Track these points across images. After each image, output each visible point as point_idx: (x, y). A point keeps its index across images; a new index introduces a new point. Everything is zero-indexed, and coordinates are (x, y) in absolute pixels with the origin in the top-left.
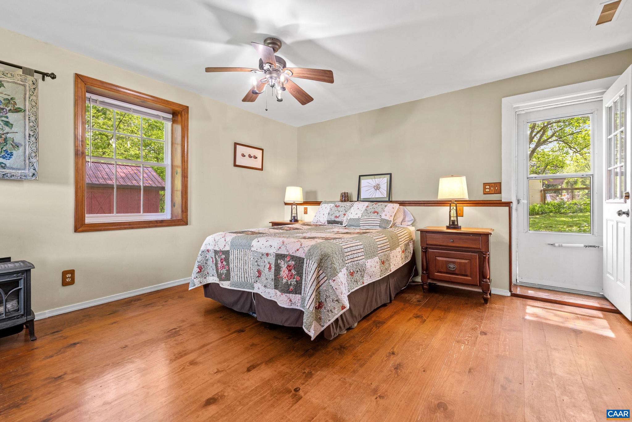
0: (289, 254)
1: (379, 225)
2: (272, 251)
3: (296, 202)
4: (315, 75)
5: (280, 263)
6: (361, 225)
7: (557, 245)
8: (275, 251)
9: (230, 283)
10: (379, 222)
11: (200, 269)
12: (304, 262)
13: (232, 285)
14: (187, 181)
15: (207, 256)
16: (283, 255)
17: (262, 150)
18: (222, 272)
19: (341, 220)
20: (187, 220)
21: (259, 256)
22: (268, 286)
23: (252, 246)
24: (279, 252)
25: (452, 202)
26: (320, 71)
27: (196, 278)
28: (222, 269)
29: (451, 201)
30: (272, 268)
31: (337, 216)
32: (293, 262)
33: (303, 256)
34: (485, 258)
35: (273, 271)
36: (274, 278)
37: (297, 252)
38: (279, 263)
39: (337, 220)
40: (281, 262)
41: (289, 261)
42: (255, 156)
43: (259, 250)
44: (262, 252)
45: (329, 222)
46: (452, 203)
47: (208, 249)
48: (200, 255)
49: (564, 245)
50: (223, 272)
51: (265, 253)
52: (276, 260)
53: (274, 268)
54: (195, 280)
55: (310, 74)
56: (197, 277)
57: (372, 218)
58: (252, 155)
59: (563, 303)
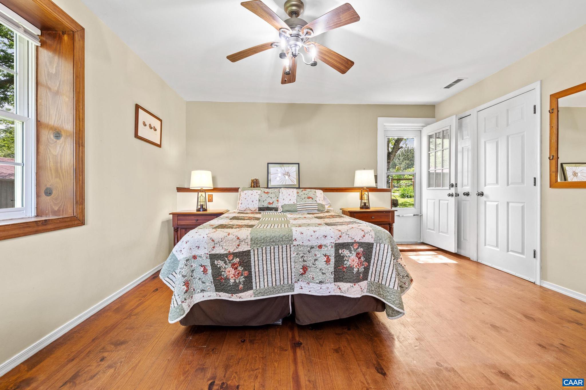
0: (355, 241)
1: (317, 209)
2: (329, 242)
3: (204, 189)
4: (335, 60)
5: (342, 253)
6: (298, 210)
7: (401, 216)
8: (333, 241)
9: (254, 293)
10: (317, 207)
11: (187, 287)
12: (374, 246)
13: (255, 295)
14: (83, 152)
15: (193, 265)
16: (347, 244)
17: (161, 121)
18: (237, 281)
19: (275, 207)
20: (84, 216)
21: (306, 250)
22: (327, 280)
23: (294, 239)
24: (341, 241)
25: (365, 188)
26: (344, 59)
27: (185, 301)
28: (237, 277)
29: (363, 188)
30: (331, 260)
31: (271, 202)
32: (362, 249)
33: (371, 241)
34: (391, 227)
35: (332, 264)
36: (333, 271)
37: (364, 238)
38: (340, 252)
39: (270, 206)
40: (343, 251)
41: (357, 249)
42: (155, 127)
43: (306, 243)
44: (311, 244)
45: (261, 209)
46: (363, 190)
47: (194, 255)
48: (185, 266)
49: (404, 215)
50: (239, 281)
51: (316, 246)
52: (337, 251)
53: (334, 260)
54: (183, 304)
55: (331, 58)
56: (185, 299)
57: (308, 203)
58: (152, 126)
59: (415, 250)
